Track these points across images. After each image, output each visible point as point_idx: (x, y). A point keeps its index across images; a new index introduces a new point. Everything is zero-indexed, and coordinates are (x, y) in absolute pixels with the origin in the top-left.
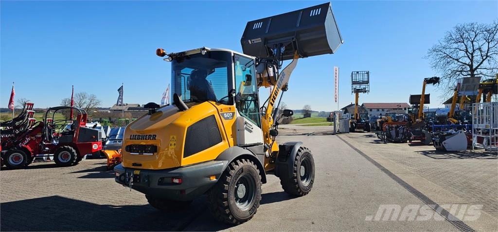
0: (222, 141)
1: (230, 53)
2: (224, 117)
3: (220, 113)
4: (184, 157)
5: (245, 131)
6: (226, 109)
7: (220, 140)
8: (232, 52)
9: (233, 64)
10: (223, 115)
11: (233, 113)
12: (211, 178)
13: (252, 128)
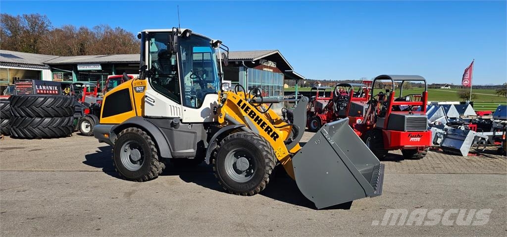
0: (132, 110)
1: (145, 32)
2: (135, 90)
3: (134, 86)
4: (103, 117)
5: (146, 103)
6: (138, 83)
7: (130, 109)
8: (147, 31)
9: (147, 43)
10: (135, 88)
11: (145, 87)
12: (106, 135)
13: (154, 102)
